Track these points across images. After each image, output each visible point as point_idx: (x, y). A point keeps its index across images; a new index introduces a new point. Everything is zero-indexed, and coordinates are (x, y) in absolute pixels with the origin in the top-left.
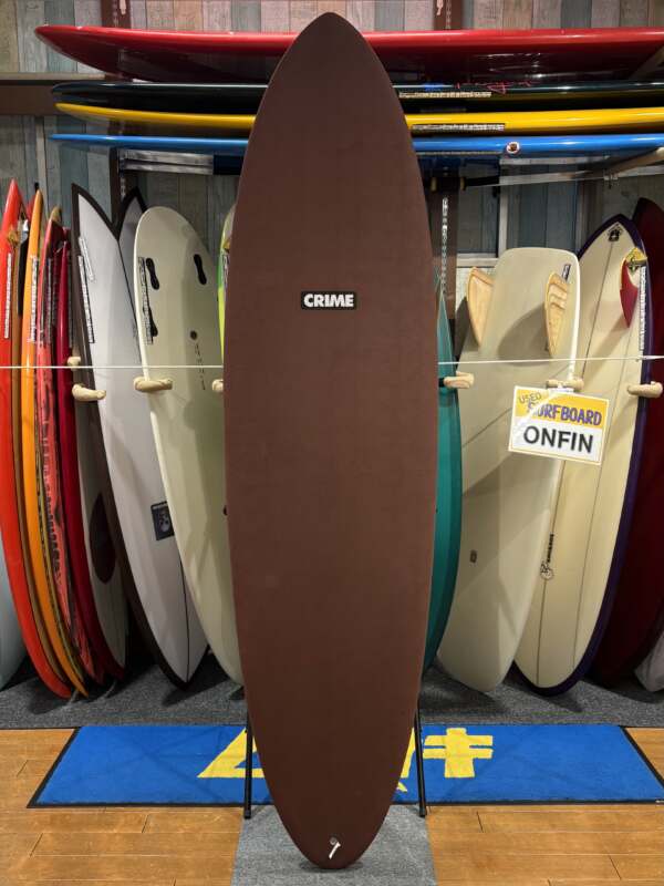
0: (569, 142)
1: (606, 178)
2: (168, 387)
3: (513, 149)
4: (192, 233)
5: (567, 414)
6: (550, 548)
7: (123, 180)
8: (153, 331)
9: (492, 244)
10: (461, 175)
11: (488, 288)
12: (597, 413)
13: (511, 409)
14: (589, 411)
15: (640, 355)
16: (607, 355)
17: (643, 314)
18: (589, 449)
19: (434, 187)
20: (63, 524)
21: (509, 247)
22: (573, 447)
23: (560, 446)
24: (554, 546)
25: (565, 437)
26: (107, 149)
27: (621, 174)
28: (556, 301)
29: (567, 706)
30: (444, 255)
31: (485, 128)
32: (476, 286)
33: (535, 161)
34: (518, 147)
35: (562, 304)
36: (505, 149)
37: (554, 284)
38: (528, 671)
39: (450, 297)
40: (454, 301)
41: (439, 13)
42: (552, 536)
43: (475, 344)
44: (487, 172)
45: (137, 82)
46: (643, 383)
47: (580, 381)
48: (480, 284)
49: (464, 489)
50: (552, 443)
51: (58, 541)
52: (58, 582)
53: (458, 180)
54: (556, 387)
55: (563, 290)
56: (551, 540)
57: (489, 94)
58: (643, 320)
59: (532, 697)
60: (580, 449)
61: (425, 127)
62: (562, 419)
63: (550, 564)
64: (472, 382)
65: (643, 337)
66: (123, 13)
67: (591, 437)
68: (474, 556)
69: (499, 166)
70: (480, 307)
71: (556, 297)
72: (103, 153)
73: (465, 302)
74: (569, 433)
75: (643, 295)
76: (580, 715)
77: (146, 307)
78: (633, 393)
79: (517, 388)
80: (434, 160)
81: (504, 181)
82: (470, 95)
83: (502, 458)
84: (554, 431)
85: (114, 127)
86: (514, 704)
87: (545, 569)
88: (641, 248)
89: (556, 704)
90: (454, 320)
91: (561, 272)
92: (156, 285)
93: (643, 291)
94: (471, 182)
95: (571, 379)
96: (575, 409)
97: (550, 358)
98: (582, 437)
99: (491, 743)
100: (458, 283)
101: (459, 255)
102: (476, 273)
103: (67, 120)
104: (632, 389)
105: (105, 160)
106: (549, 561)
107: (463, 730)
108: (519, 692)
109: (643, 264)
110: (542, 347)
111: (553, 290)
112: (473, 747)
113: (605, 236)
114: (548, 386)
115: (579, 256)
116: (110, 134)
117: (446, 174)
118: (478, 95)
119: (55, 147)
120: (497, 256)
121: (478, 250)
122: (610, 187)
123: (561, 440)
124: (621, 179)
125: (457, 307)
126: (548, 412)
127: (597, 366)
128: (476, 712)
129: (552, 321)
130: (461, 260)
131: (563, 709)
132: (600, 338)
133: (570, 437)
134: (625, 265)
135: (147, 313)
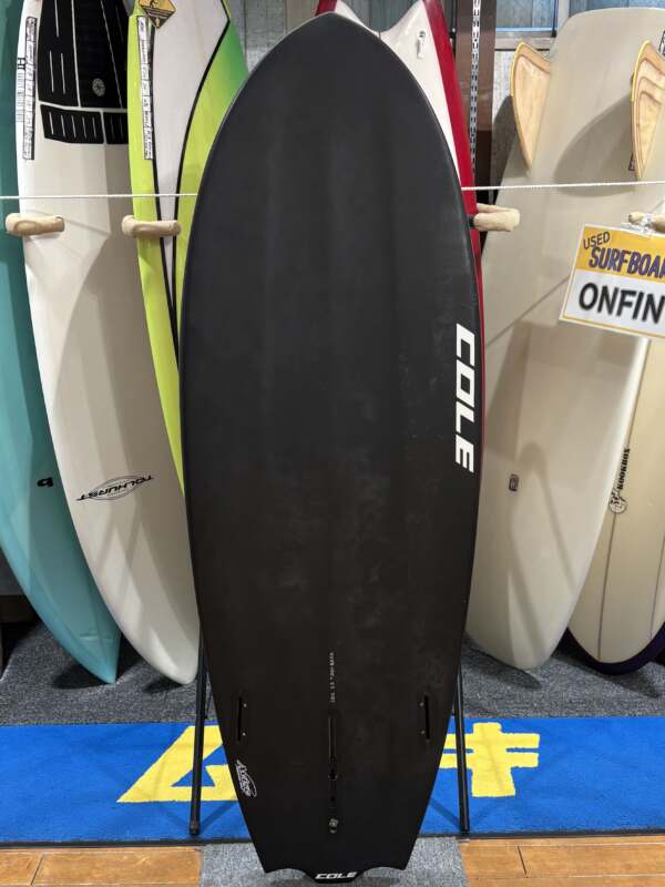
6: (624, 469)
9: (548, 14)
11: (542, 76)
21: (571, 13)
28: (648, 91)
29: (639, 689)
30: (476, 29)
32: (525, 73)
35: (657, 95)
37: (646, 60)
38: (587, 642)
39: (485, 97)
42: (627, 451)
43: (523, 167)
48: (532, 70)
55: (658, 70)
59: (590, 677)
63: (623, 493)
64: (517, 221)
68: (514, 484)
70: (531, 108)
71: (648, 80)
73: (509, 103)
86: (568, 686)
87: (615, 499)
89: (625, 687)
90: (490, 133)
91: (657, 41)
97: (636, 180)
99: (536, 746)
100: (496, 75)
102: (525, 51)
106: (620, 487)
107: (493, 728)
110: (625, 165)
111: (646, 70)
112: (509, 750)
125: (494, 116)
129: (642, 123)
130: (502, 38)
131: (634, 694)
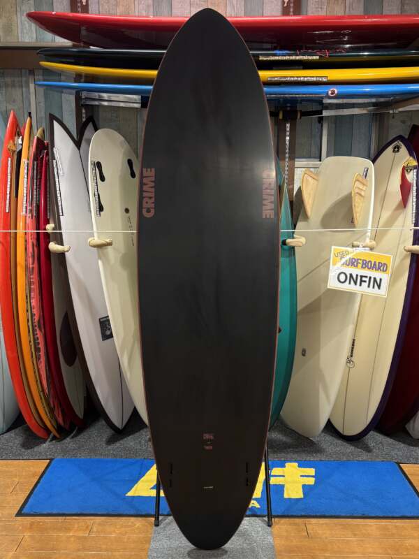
0: (368, 89)
1: (391, 112)
2: (110, 244)
3: (332, 94)
4: (126, 145)
5: (365, 265)
6: (353, 348)
7: (84, 111)
8: (101, 208)
9: (318, 153)
10: (298, 109)
11: (315, 181)
12: (384, 264)
13: (329, 259)
14: (379, 263)
15: (412, 226)
16: (391, 227)
17: (415, 200)
18: (379, 287)
19: (281, 116)
20: (43, 330)
21: (328, 155)
22: (369, 286)
23: (360, 285)
24: (355, 347)
25: (364, 279)
26: (74, 91)
27: (401, 109)
28: (359, 192)
29: (362, 448)
30: (287, 160)
31: (315, 79)
32: (307, 180)
33: (345, 101)
34: (336, 92)
35: (363, 193)
36: (327, 93)
37: (358, 180)
38: (338, 426)
39: (291, 187)
40: (293, 189)
41: (286, 5)
42: (354, 340)
43: (306, 217)
44: (315, 107)
45: (93, 48)
46: (414, 244)
47: (374, 242)
48: (310, 179)
49: (298, 310)
50: (355, 283)
51: (39, 341)
52: (40, 367)
53: (296, 112)
54: (358, 247)
55: (364, 185)
56: (354, 342)
57: (318, 57)
58: (414, 204)
59: (340, 442)
60: (374, 287)
61: (276, 79)
62: (362, 267)
63: (353, 359)
64: (304, 243)
65: (414, 215)
66: (84, 4)
67: (381, 280)
69: (323, 104)
70: (310, 194)
71: (359, 188)
72: (70, 94)
73: (300, 190)
74: (366, 277)
75: (415, 188)
76: (370, 454)
77: (96, 193)
78: (408, 251)
79: (333, 247)
80: (281, 100)
81: (325, 113)
82: (305, 58)
83: (323, 290)
84: (357, 275)
85: (78, 77)
86: (328, 446)
87: (349, 361)
88: (414, 158)
89: (355, 446)
90: (293, 201)
91: (362, 172)
92: (103, 179)
93: (415, 185)
94: (304, 114)
95: (368, 242)
96: (370, 261)
97: (354, 227)
98: (375, 279)
99: (314, 474)
100: (295, 178)
101: (296, 159)
102: (307, 172)
103: (48, 73)
104: (407, 248)
105: (72, 98)
106: (352, 356)
107: (296, 464)
108: (331, 438)
109: (415, 167)
110: (350, 221)
111: (357, 184)
112: (301, 476)
113: (390, 149)
114: (353, 246)
115: (374, 161)
116: (75, 82)
117: (288, 109)
118: (310, 58)
119: (41, 90)
120: (320, 161)
121: (309, 157)
122: (393, 117)
123: (361, 281)
124: (400, 112)
125: (295, 193)
126: (353, 263)
127: (384, 233)
128: (304, 451)
129: (356, 204)
130: (298, 163)
131: (359, 450)
132: (386, 215)
133: (367, 280)
134: (404, 168)
135: (97, 196)
